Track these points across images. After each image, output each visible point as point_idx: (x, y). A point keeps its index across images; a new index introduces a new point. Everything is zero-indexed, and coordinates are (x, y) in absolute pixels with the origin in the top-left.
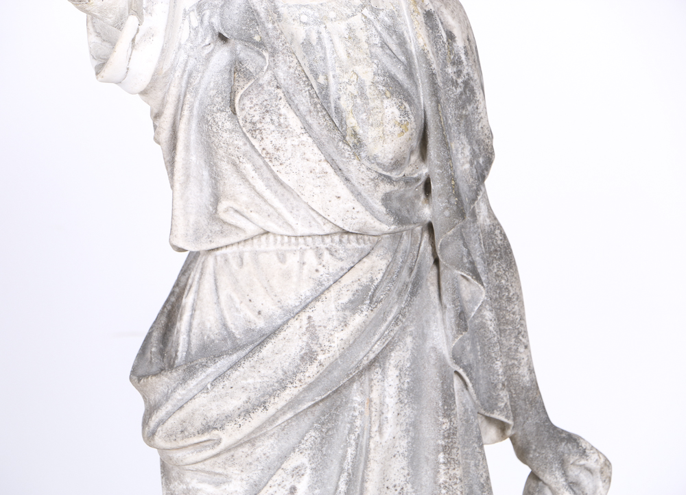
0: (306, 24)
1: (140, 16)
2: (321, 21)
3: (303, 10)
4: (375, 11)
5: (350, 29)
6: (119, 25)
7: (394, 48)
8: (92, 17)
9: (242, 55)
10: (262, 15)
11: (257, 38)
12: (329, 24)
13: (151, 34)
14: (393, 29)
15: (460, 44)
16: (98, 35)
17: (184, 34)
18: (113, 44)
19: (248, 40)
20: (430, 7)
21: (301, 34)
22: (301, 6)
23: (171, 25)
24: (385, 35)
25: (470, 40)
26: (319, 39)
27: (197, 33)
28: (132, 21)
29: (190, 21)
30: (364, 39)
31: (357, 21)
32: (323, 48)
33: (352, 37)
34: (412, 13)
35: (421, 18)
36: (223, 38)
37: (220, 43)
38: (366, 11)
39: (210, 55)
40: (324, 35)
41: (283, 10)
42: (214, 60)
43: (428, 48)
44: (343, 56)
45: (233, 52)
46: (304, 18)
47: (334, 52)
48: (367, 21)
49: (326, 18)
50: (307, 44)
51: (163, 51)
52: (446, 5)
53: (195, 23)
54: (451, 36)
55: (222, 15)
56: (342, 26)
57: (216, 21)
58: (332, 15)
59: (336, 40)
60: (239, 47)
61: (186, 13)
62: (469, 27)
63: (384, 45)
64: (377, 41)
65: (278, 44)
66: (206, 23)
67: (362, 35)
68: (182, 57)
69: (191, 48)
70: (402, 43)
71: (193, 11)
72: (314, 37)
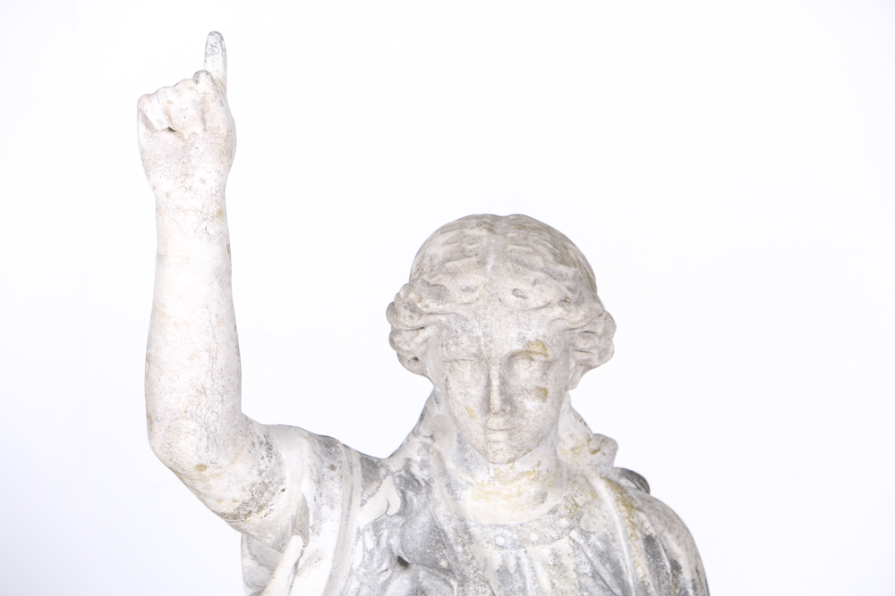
0: (502, 547)
1: (305, 537)
2: (521, 544)
3: (500, 531)
4: (585, 534)
5: (556, 555)
6: (280, 547)
7: (608, 578)
8: (247, 537)
9: (425, 583)
10: (451, 536)
11: (443, 564)
12: (530, 548)
13: (315, 557)
14: (606, 556)
15: (686, 575)
16: (255, 557)
17: (356, 557)
18: (272, 569)
19: (433, 566)
20: (652, 531)
21: (496, 558)
22: (497, 526)
23: (341, 547)
24: (596, 562)
25: (698, 571)
26: (518, 565)
27: (372, 556)
28: (296, 542)
29: (364, 543)
30: (571, 567)
31: (564, 545)
32: (523, 577)
33: (557, 565)
34: (629, 537)
35: (640, 544)
36: (403, 563)
37: (399, 568)
38: (574, 534)
39: (387, 583)
40: (524, 561)
41: (475, 531)
42: (392, 589)
43: (649, 580)
44: (546, 586)
45: (414, 579)
46: (500, 541)
47: (536, 581)
48: (576, 546)
49: (527, 541)
50: (503, 572)
51: (331, 577)
52: (670, 530)
53: (370, 545)
54: (676, 567)
55: (402, 536)
56: (546, 551)
57: (395, 542)
58: (534, 537)
59: (539, 567)
60: (422, 574)
61: (359, 533)
62: (697, 556)
63: (596, 575)
64: (587, 569)
65: (469, 571)
66: (383, 544)
67: (569, 563)
68: (354, 585)
69: (365, 574)
70: (618, 573)
71: (368, 530)
72: (512, 563)
